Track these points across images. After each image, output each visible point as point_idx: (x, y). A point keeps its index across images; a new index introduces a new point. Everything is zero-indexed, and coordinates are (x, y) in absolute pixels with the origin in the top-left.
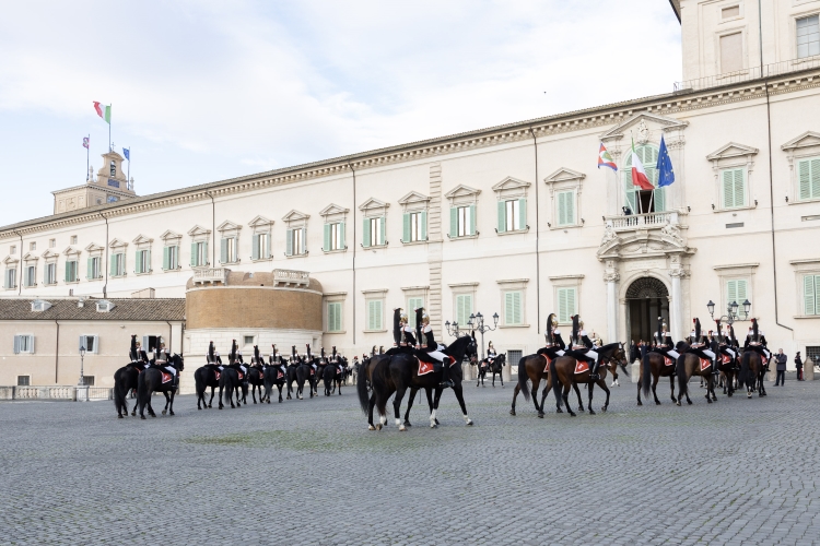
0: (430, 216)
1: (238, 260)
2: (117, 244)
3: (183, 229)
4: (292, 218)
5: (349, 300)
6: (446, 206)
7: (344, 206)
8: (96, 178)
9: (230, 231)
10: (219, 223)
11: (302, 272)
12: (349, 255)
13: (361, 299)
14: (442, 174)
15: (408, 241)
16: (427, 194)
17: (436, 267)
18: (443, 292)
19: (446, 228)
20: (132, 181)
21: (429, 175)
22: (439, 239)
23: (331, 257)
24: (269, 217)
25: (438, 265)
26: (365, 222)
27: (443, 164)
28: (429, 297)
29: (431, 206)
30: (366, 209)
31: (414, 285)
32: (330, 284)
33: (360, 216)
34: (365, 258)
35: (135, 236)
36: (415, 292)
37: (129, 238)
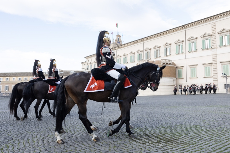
0: (212, 40)
1: (150, 58)
2: (119, 56)
3: (135, 51)
4: (166, 45)
5: (184, 68)
6: (218, 36)
7: (182, 40)
8: (115, 42)
9: (148, 50)
10: (145, 48)
11: (169, 60)
12: (184, 54)
13: (188, 68)
14: (216, 26)
15: (204, 48)
16: (210, 33)
17: (215, 57)
18: (217, 64)
19: (218, 43)
20: (123, 42)
21: (211, 27)
22: (216, 47)
23: (178, 56)
24: (159, 45)
25: (215, 56)
26: (189, 44)
27: (216, 23)
28: (212, 66)
29: (212, 37)
30: (189, 40)
31: (207, 63)
32: (178, 64)
33: (188, 43)
34: (189, 55)
35: (123, 54)
36: (207, 65)
37: (121, 54)
